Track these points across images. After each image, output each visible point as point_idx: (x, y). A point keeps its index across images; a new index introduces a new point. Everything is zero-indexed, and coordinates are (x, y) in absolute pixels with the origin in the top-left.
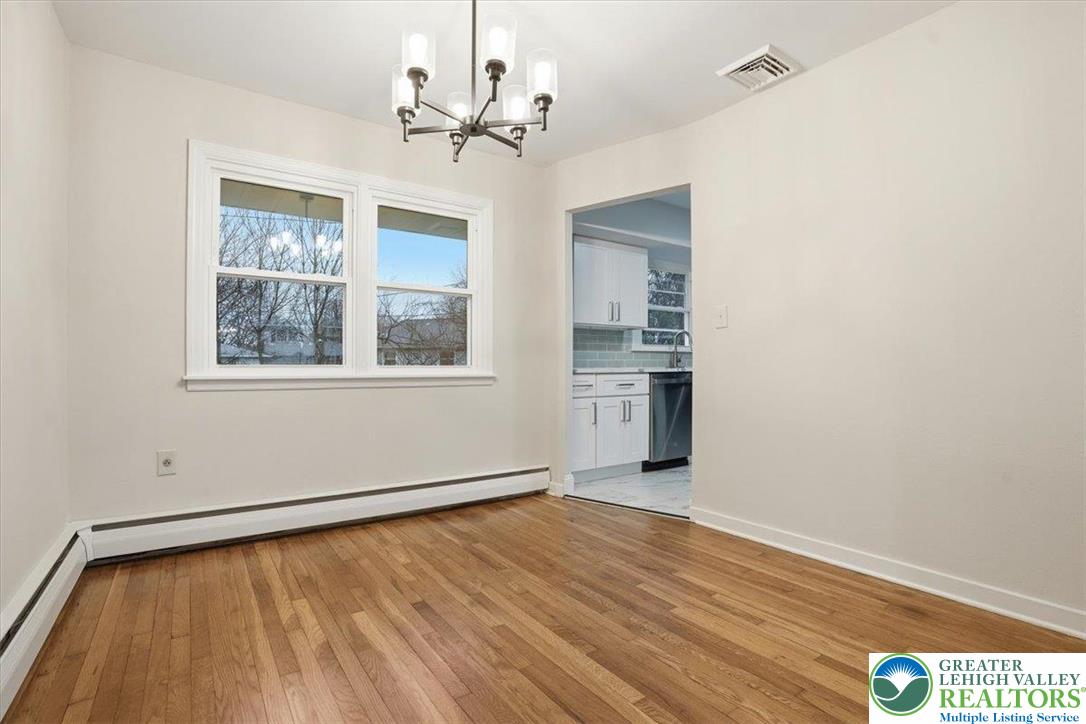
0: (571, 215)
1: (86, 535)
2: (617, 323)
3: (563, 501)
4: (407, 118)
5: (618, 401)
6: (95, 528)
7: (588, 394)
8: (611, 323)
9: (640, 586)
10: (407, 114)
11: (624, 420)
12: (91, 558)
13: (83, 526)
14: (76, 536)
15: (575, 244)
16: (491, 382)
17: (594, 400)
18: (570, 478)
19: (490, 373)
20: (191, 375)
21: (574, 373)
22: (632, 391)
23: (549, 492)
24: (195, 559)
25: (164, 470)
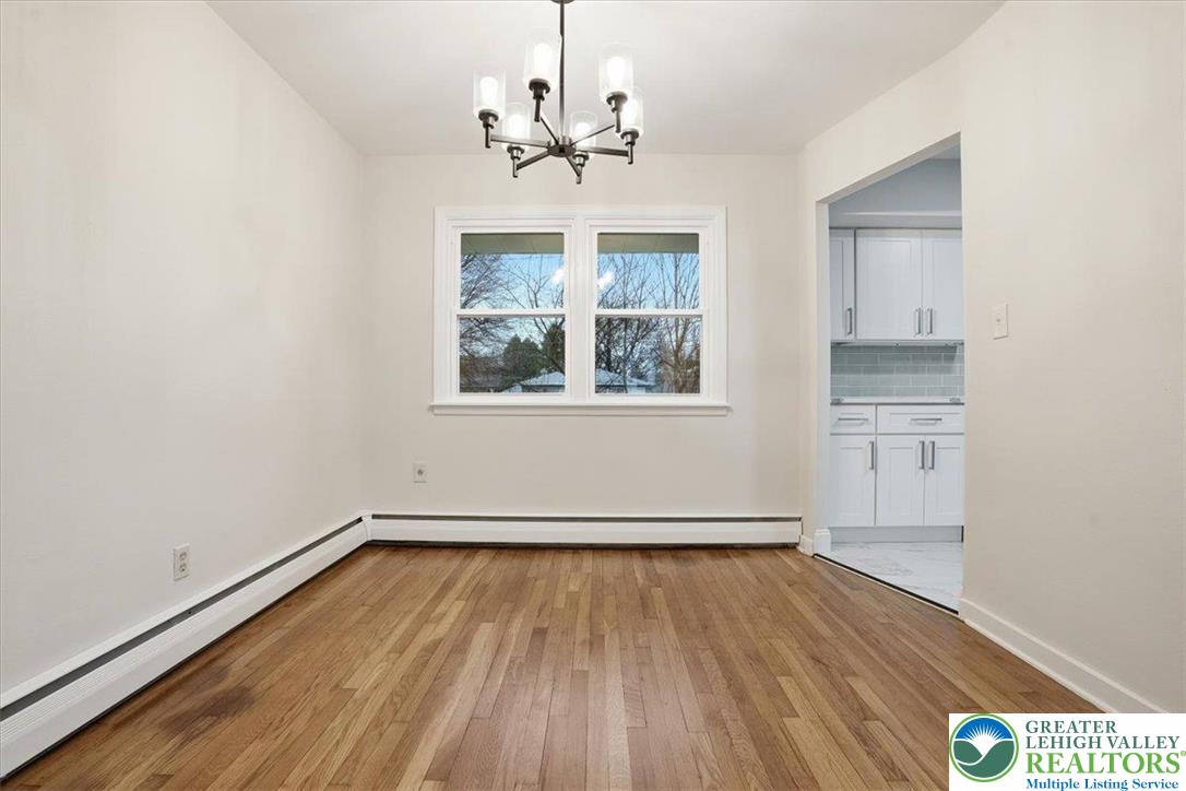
0: (826, 207)
1: (367, 520)
2: (931, 337)
3: (810, 561)
4: (515, 155)
5: (915, 441)
6: (374, 517)
7: (863, 429)
8: (919, 337)
9: (783, 680)
10: (515, 151)
11: (923, 467)
12: (370, 539)
13: (366, 514)
14: (360, 520)
15: (859, 239)
16: (724, 412)
17: (872, 438)
18: (826, 533)
19: (723, 403)
20: (437, 402)
21: (836, 403)
22: (939, 428)
23: (799, 548)
24: (430, 553)
25: (418, 478)
